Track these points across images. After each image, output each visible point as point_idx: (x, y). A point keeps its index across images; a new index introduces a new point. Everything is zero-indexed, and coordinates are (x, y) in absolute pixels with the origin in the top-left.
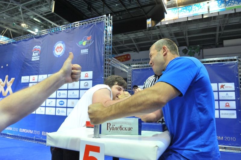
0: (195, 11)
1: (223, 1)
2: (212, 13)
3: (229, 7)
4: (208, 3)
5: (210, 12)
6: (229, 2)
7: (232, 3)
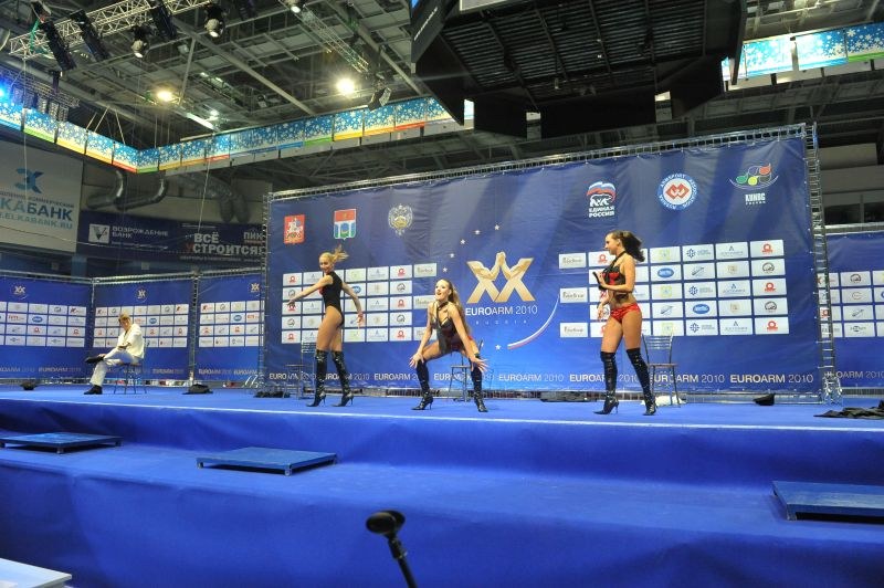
0: (751, 63)
1: (840, 37)
2: (804, 71)
3: (856, 54)
4: (793, 39)
5: (801, 69)
6: (855, 39)
7: (867, 41)
